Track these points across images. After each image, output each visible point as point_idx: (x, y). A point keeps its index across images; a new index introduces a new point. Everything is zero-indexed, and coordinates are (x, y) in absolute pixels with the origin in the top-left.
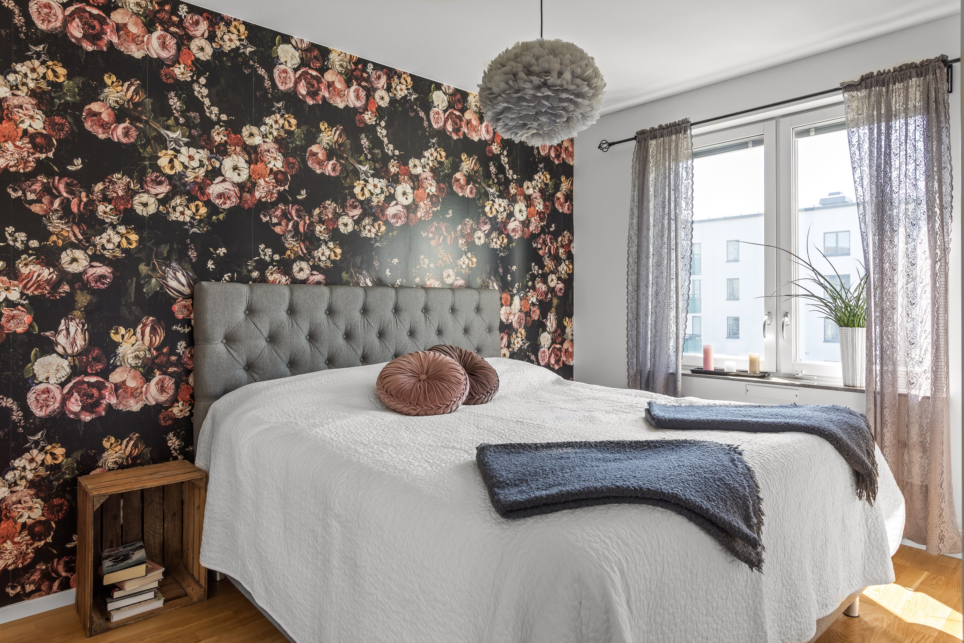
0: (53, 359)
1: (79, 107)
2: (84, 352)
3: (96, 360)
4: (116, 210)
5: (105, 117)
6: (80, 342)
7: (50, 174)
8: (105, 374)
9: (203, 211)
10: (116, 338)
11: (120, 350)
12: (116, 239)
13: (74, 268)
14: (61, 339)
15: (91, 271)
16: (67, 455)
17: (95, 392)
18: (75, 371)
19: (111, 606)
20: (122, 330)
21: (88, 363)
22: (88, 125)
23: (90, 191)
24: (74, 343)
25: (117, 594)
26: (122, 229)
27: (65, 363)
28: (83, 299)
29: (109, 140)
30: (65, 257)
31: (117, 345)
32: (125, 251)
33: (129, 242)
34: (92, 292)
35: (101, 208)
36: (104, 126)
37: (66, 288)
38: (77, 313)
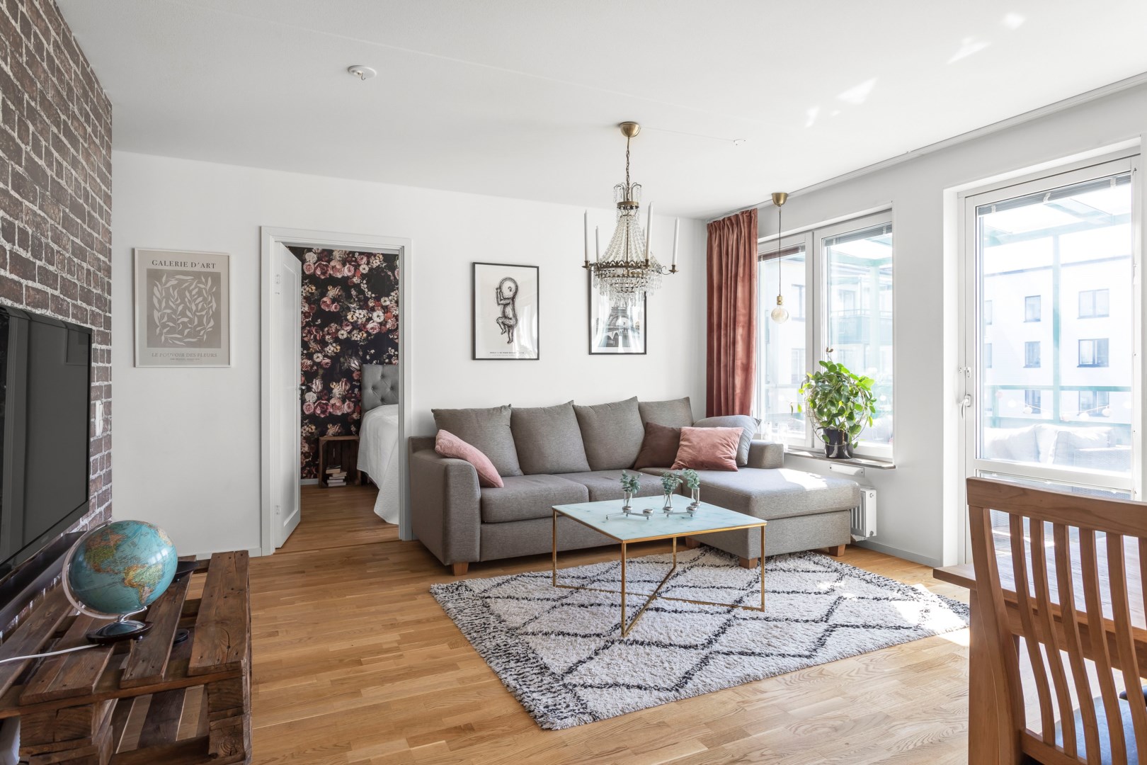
0: (311, 393)
1: (319, 300)
2: (321, 391)
3: (325, 394)
4: (332, 338)
5: (328, 302)
6: (320, 388)
7: (310, 326)
8: (328, 400)
9: (365, 335)
10: (332, 386)
11: (334, 391)
12: (332, 349)
13: (318, 360)
14: (314, 386)
15: (324, 361)
16: (316, 429)
17: (325, 407)
18: (319, 398)
19: (328, 481)
20: (334, 384)
21: (323, 396)
22: (322, 307)
23: (323, 331)
24: (318, 388)
25: (330, 478)
26: (334, 345)
27: (315, 395)
28: (321, 372)
29: (329, 311)
30: (315, 356)
31: (333, 389)
32: (335, 353)
33: (337, 349)
34: (325, 369)
35: (327, 337)
36: (328, 306)
37: (315, 368)
38: (319, 377)
